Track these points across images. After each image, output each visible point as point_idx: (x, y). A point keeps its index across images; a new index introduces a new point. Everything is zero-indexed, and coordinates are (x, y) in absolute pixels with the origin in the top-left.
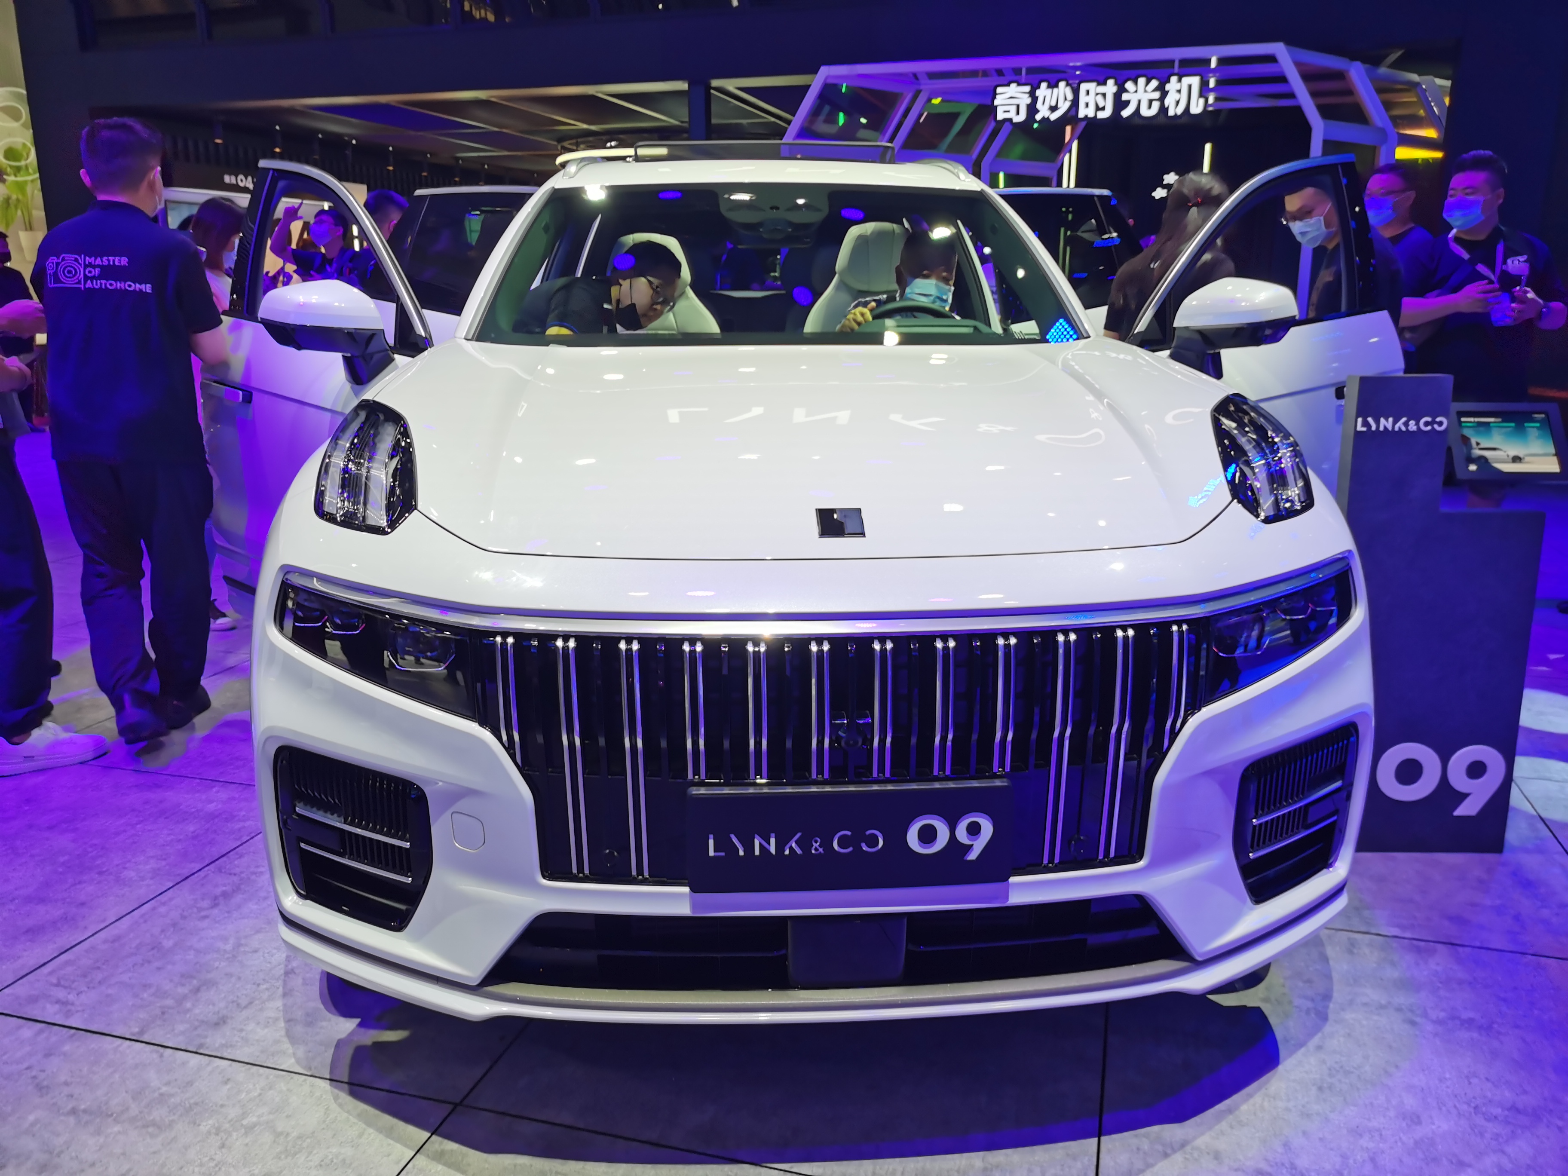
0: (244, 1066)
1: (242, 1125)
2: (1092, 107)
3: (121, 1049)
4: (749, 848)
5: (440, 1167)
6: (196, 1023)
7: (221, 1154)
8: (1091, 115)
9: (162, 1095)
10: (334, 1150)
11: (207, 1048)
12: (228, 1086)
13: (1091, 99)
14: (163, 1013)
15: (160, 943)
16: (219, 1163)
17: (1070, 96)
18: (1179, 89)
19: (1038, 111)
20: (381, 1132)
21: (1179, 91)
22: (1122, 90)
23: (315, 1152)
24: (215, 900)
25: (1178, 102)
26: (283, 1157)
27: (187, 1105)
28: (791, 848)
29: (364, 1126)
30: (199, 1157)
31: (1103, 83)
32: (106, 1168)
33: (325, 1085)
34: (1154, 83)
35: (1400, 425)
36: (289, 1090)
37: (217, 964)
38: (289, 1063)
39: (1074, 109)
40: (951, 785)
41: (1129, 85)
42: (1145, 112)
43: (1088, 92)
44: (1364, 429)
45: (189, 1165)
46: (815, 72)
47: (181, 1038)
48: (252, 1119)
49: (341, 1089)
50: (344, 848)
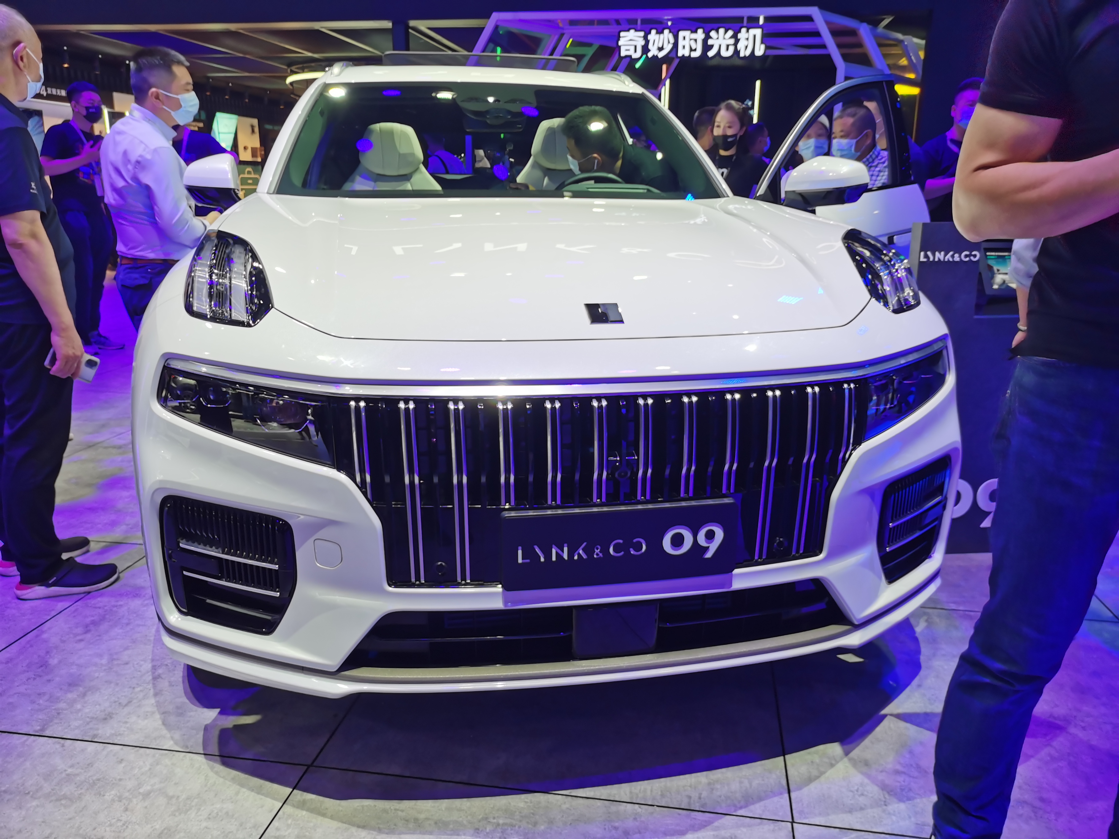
0: (133, 749)
1: (140, 793)
2: (687, 49)
3: (28, 743)
4: (547, 556)
5: (304, 813)
6: (88, 720)
7: (126, 816)
8: (687, 54)
9: (68, 775)
10: (218, 806)
11: (100, 737)
12: (123, 765)
13: (686, 43)
14: (58, 714)
15: (47, 662)
16: (126, 822)
17: (672, 41)
18: (747, 37)
19: (649, 51)
20: (253, 790)
21: (747, 39)
22: (708, 37)
23: (202, 808)
24: (87, 627)
25: (746, 47)
26: (177, 814)
27: (91, 781)
28: (579, 554)
29: (238, 787)
30: (108, 819)
31: (695, 31)
32: (31, 833)
33: (201, 759)
34: (730, 33)
35: (949, 257)
36: (173, 764)
37: (97, 675)
38: (169, 744)
39: (675, 49)
40: (693, 503)
41: (713, 34)
42: (724, 54)
43: (684, 38)
44: (925, 260)
45: (101, 826)
46: (488, 17)
47: (77, 732)
48: (146, 788)
49: (215, 761)
50: (222, 572)
